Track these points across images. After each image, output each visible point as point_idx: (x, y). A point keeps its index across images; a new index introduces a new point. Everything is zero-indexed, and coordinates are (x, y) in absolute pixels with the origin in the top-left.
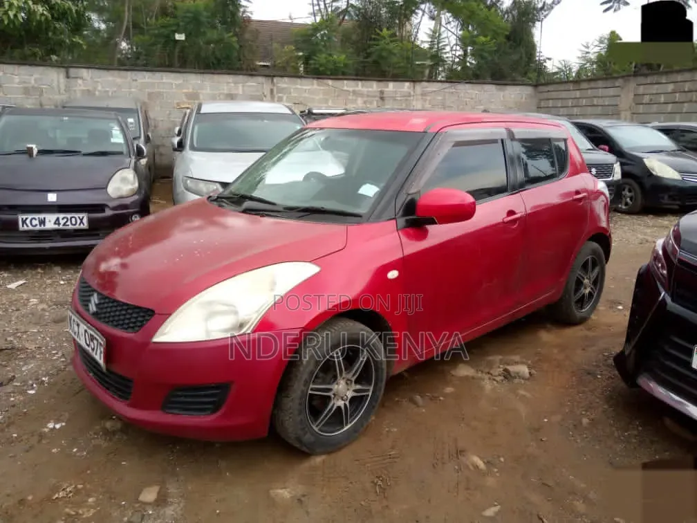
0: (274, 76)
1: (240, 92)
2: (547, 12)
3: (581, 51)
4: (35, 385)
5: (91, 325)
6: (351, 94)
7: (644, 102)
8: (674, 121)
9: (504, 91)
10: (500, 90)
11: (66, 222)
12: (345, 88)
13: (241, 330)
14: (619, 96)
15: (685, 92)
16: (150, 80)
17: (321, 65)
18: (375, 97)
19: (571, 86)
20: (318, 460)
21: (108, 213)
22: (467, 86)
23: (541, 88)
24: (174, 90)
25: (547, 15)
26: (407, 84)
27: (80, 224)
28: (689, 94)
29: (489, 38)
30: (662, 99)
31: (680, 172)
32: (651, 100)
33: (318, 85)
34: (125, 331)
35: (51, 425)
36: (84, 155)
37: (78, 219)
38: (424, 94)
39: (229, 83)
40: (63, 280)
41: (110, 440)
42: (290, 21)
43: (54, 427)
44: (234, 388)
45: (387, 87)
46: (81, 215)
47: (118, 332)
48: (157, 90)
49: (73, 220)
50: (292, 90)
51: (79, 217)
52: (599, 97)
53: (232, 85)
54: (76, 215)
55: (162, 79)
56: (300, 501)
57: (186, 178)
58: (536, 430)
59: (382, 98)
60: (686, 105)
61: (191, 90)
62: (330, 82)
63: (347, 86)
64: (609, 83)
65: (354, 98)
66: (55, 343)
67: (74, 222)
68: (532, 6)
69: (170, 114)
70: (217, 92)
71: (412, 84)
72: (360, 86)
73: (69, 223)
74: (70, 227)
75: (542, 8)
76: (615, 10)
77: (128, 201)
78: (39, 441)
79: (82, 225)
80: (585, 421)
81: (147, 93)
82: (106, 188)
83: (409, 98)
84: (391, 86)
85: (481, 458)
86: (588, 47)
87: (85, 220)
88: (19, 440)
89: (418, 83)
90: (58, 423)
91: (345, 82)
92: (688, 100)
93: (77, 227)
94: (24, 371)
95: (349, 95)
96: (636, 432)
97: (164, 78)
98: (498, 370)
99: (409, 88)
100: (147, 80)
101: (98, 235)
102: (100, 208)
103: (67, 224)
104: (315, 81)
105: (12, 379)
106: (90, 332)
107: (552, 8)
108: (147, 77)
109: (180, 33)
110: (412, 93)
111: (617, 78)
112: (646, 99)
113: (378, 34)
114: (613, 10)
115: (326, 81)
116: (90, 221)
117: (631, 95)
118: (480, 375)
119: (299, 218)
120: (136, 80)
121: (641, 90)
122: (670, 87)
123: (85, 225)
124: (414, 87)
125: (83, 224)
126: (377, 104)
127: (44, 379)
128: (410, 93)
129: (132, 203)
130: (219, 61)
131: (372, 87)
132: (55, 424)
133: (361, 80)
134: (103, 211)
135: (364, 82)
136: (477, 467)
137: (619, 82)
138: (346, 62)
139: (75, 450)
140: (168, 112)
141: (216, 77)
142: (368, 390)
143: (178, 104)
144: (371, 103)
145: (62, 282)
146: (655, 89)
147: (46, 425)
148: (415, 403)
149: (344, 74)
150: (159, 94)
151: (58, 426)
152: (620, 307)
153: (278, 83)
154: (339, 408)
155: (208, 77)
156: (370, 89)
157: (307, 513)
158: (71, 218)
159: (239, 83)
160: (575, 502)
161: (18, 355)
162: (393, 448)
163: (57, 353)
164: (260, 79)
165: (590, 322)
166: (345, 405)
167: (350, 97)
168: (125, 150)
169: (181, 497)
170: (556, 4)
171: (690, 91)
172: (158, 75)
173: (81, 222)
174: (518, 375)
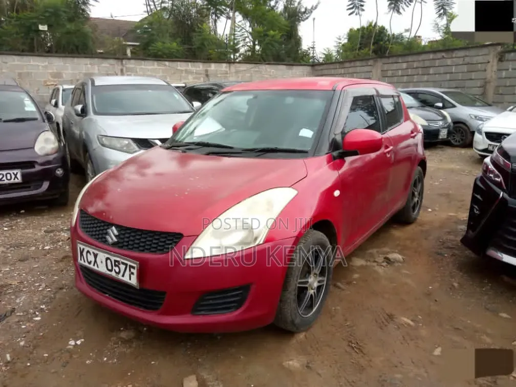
0: (123, 59)
1: (96, 71)
2: (308, 15)
3: (337, 42)
4: (37, 313)
5: (114, 253)
6: (184, 72)
7: (389, 75)
8: (419, 87)
9: (292, 69)
10: (289, 69)
11: (2, 178)
12: (179, 68)
13: (255, 242)
14: (371, 72)
15: (414, 68)
16: (19, 63)
17: (159, 51)
18: (201, 74)
19: (338, 66)
20: (301, 336)
21: (38, 168)
22: (267, 66)
23: (317, 67)
24: (41, 71)
25: (309, 16)
26: (224, 65)
27: (14, 179)
28: (417, 70)
29: (277, 31)
30: (400, 73)
31: (427, 120)
32: (393, 74)
33: (158, 65)
34: (154, 253)
35: (72, 343)
36: (5, 121)
37: (12, 175)
38: (237, 72)
39: (87, 64)
40: (6, 227)
41: (130, 347)
42: (111, 18)
43: (76, 344)
44: (253, 288)
45: (210, 67)
46: (15, 172)
47: (147, 255)
48: (25, 71)
49: (9, 175)
50: (138, 70)
51: (14, 173)
52: (357, 73)
53: (89, 66)
54: (11, 172)
55: (30, 62)
56: (307, 367)
57: (101, 137)
58: (429, 294)
59: (207, 76)
60: (415, 77)
61: (55, 71)
62: (167, 63)
63: (180, 66)
64: (364, 63)
65: (186, 75)
66: (33, 277)
67: (9, 178)
68: (298, 10)
69: (39, 90)
70: (77, 72)
71: (228, 65)
72: (190, 66)
73: (4, 178)
74: (6, 182)
75: (305, 12)
76: (356, 14)
77: (51, 158)
78: (71, 357)
79: (16, 179)
80: (456, 285)
81: (17, 74)
82: (33, 148)
83: (227, 75)
84: (213, 67)
85: (408, 318)
86: (340, 39)
87: (19, 176)
88: (51, 358)
89: (232, 64)
90: (78, 340)
91: (179, 63)
92: (416, 73)
93: (12, 181)
94: (20, 303)
95: (182, 73)
96: (489, 287)
97: (32, 61)
98: (380, 259)
99: (226, 67)
100: (16, 63)
101: (29, 187)
102: (31, 164)
103: (3, 179)
104: (156, 63)
105: (13, 310)
106: (113, 259)
107: (312, 12)
108: (16, 60)
109: (43, 24)
110: (229, 72)
111: (368, 60)
112: (390, 73)
113: (201, 28)
114: (354, 14)
115: (163, 63)
116: (23, 176)
117: (379, 71)
118: (369, 263)
119: (258, 156)
120: (6, 63)
121: (386, 67)
122: (404, 65)
123: (19, 179)
124: (230, 67)
125: (18, 179)
126: (204, 79)
127: (42, 307)
128: (227, 72)
129: (54, 159)
130: (77, 47)
131: (199, 67)
132: (75, 342)
133: (190, 62)
134: (34, 167)
135: (192, 63)
136: (409, 325)
137: (370, 62)
138: (178, 48)
139: (105, 359)
140: (36, 89)
141: (76, 60)
142: (323, 281)
143: (45, 82)
144: (199, 79)
145: (6, 229)
146: (395, 66)
147: (68, 343)
148: (339, 288)
149: (176, 57)
150: (28, 74)
151: (79, 342)
152: (430, 210)
153: (126, 64)
154: (311, 295)
155: (69, 60)
156: (198, 69)
157: (319, 374)
158: (6, 174)
159: (94, 64)
160: (482, 337)
161: (6, 291)
162: (346, 320)
163: (40, 285)
164: (112, 61)
165: (418, 221)
166: (314, 292)
167: (183, 75)
168: (38, 116)
169: (217, 380)
170: (314, 10)
171: (417, 68)
172: (25, 58)
173: (16, 177)
174: (396, 261)
